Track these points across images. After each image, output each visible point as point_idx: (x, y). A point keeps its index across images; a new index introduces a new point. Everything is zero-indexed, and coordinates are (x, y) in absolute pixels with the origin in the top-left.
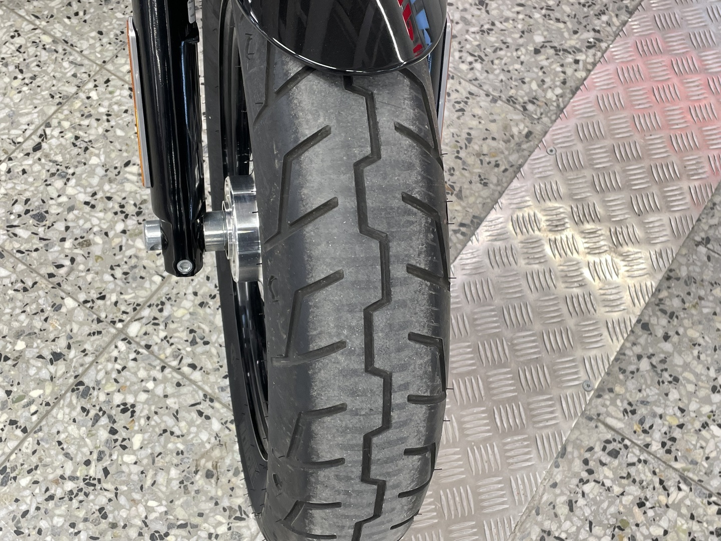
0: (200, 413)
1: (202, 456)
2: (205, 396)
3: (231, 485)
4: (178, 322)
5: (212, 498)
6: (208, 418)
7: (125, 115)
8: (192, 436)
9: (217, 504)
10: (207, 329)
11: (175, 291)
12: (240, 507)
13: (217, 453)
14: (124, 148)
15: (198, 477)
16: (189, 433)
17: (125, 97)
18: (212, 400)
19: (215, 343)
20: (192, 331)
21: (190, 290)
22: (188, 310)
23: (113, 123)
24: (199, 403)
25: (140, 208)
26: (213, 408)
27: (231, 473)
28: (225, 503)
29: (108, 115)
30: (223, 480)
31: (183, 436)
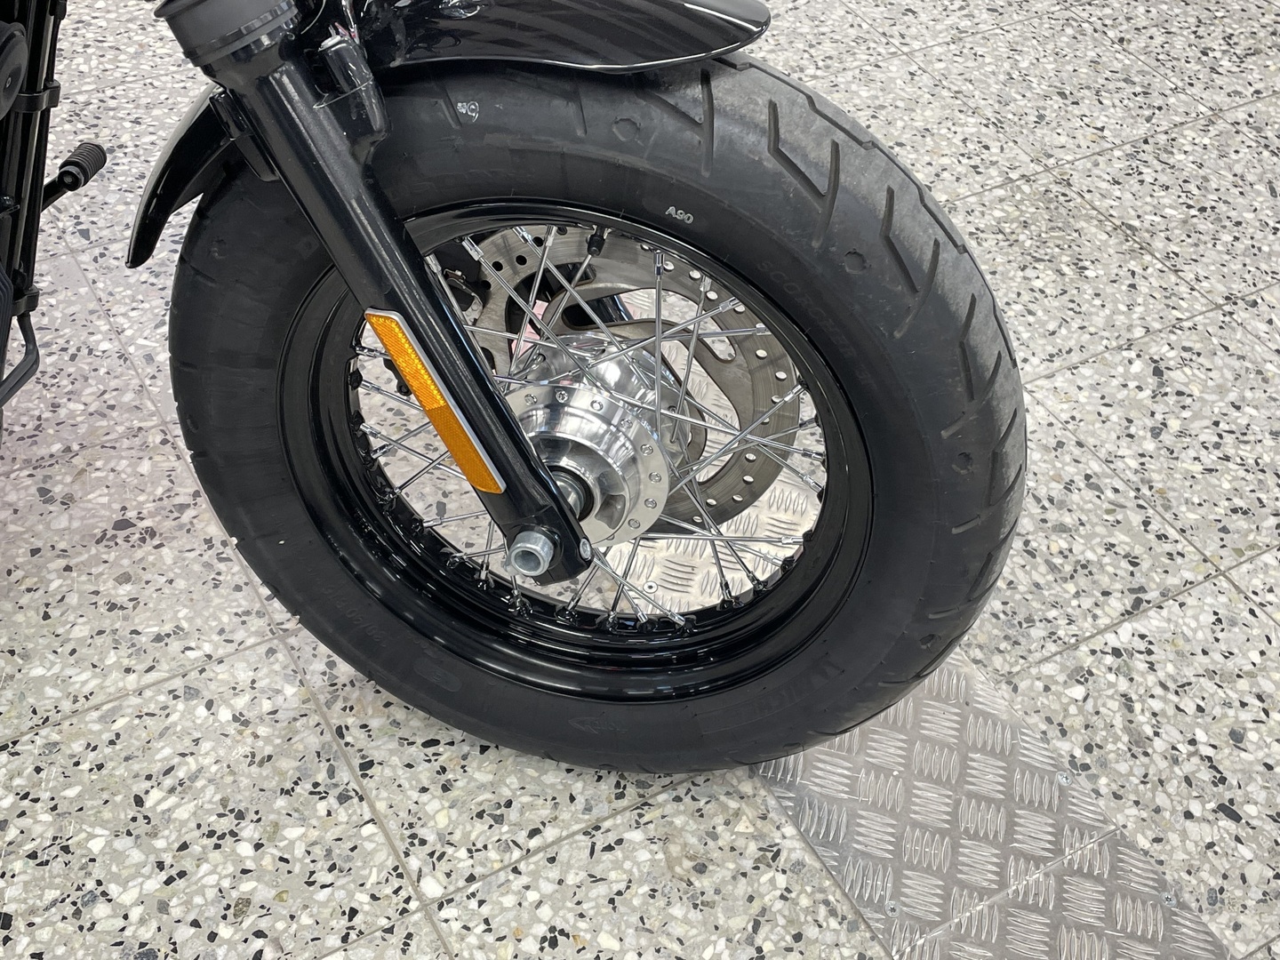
0: (609, 848)
1: (671, 868)
2: (586, 833)
3: (728, 848)
4: (455, 828)
5: (734, 878)
6: (619, 842)
7: (43, 775)
8: (635, 870)
9: (744, 875)
10: (488, 796)
11: (403, 814)
12: (760, 849)
13: (675, 849)
14: (105, 796)
15: (697, 883)
16: (630, 872)
17: (9, 762)
18: (597, 828)
19: (514, 794)
20: (480, 815)
21: (415, 795)
22: (443, 808)
23: (45, 796)
24: (593, 845)
25: (232, 811)
26: (608, 830)
27: (711, 843)
28: (747, 864)
29: (25, 796)
30: (716, 855)
31: (630, 881)
